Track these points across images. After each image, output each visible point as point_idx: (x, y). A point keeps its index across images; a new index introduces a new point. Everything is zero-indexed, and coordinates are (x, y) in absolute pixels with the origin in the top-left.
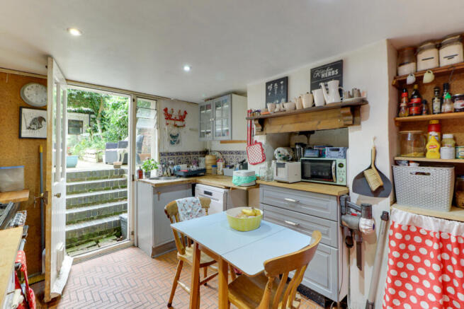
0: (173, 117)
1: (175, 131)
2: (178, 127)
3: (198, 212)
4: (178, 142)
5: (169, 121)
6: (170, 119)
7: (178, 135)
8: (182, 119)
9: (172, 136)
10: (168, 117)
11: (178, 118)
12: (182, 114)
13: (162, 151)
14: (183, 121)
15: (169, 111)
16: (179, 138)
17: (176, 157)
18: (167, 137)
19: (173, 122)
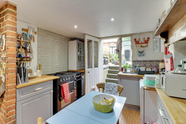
0: (140, 42)
1: (141, 49)
2: (143, 47)
3: (115, 92)
4: (144, 55)
5: (137, 45)
6: (138, 43)
7: (143, 51)
8: (146, 42)
9: (140, 52)
10: (137, 42)
11: (143, 42)
12: (146, 39)
13: (134, 60)
14: (147, 43)
15: (137, 40)
16: (144, 53)
17: (142, 63)
18: (136, 53)
19: (140, 45)
